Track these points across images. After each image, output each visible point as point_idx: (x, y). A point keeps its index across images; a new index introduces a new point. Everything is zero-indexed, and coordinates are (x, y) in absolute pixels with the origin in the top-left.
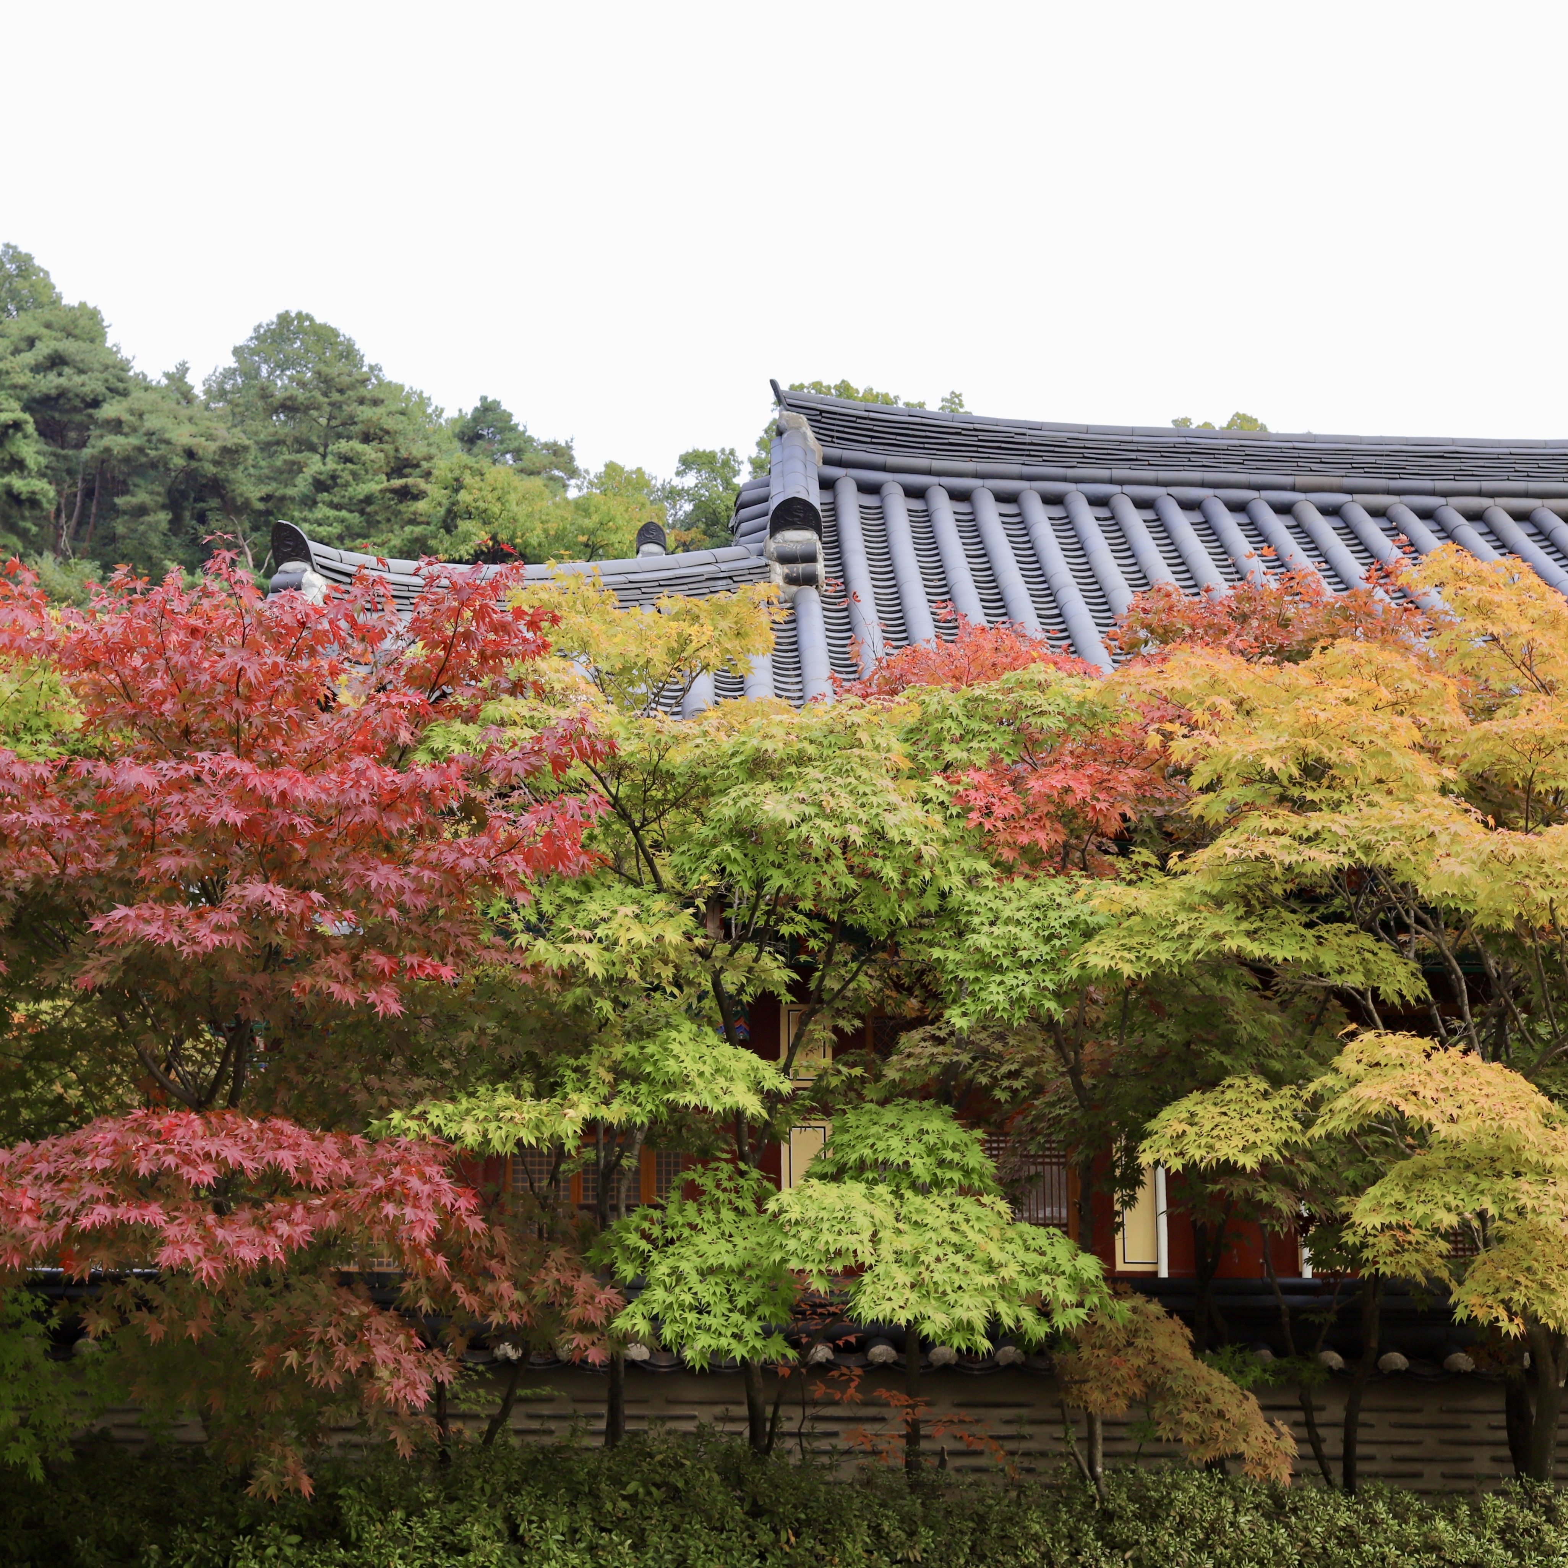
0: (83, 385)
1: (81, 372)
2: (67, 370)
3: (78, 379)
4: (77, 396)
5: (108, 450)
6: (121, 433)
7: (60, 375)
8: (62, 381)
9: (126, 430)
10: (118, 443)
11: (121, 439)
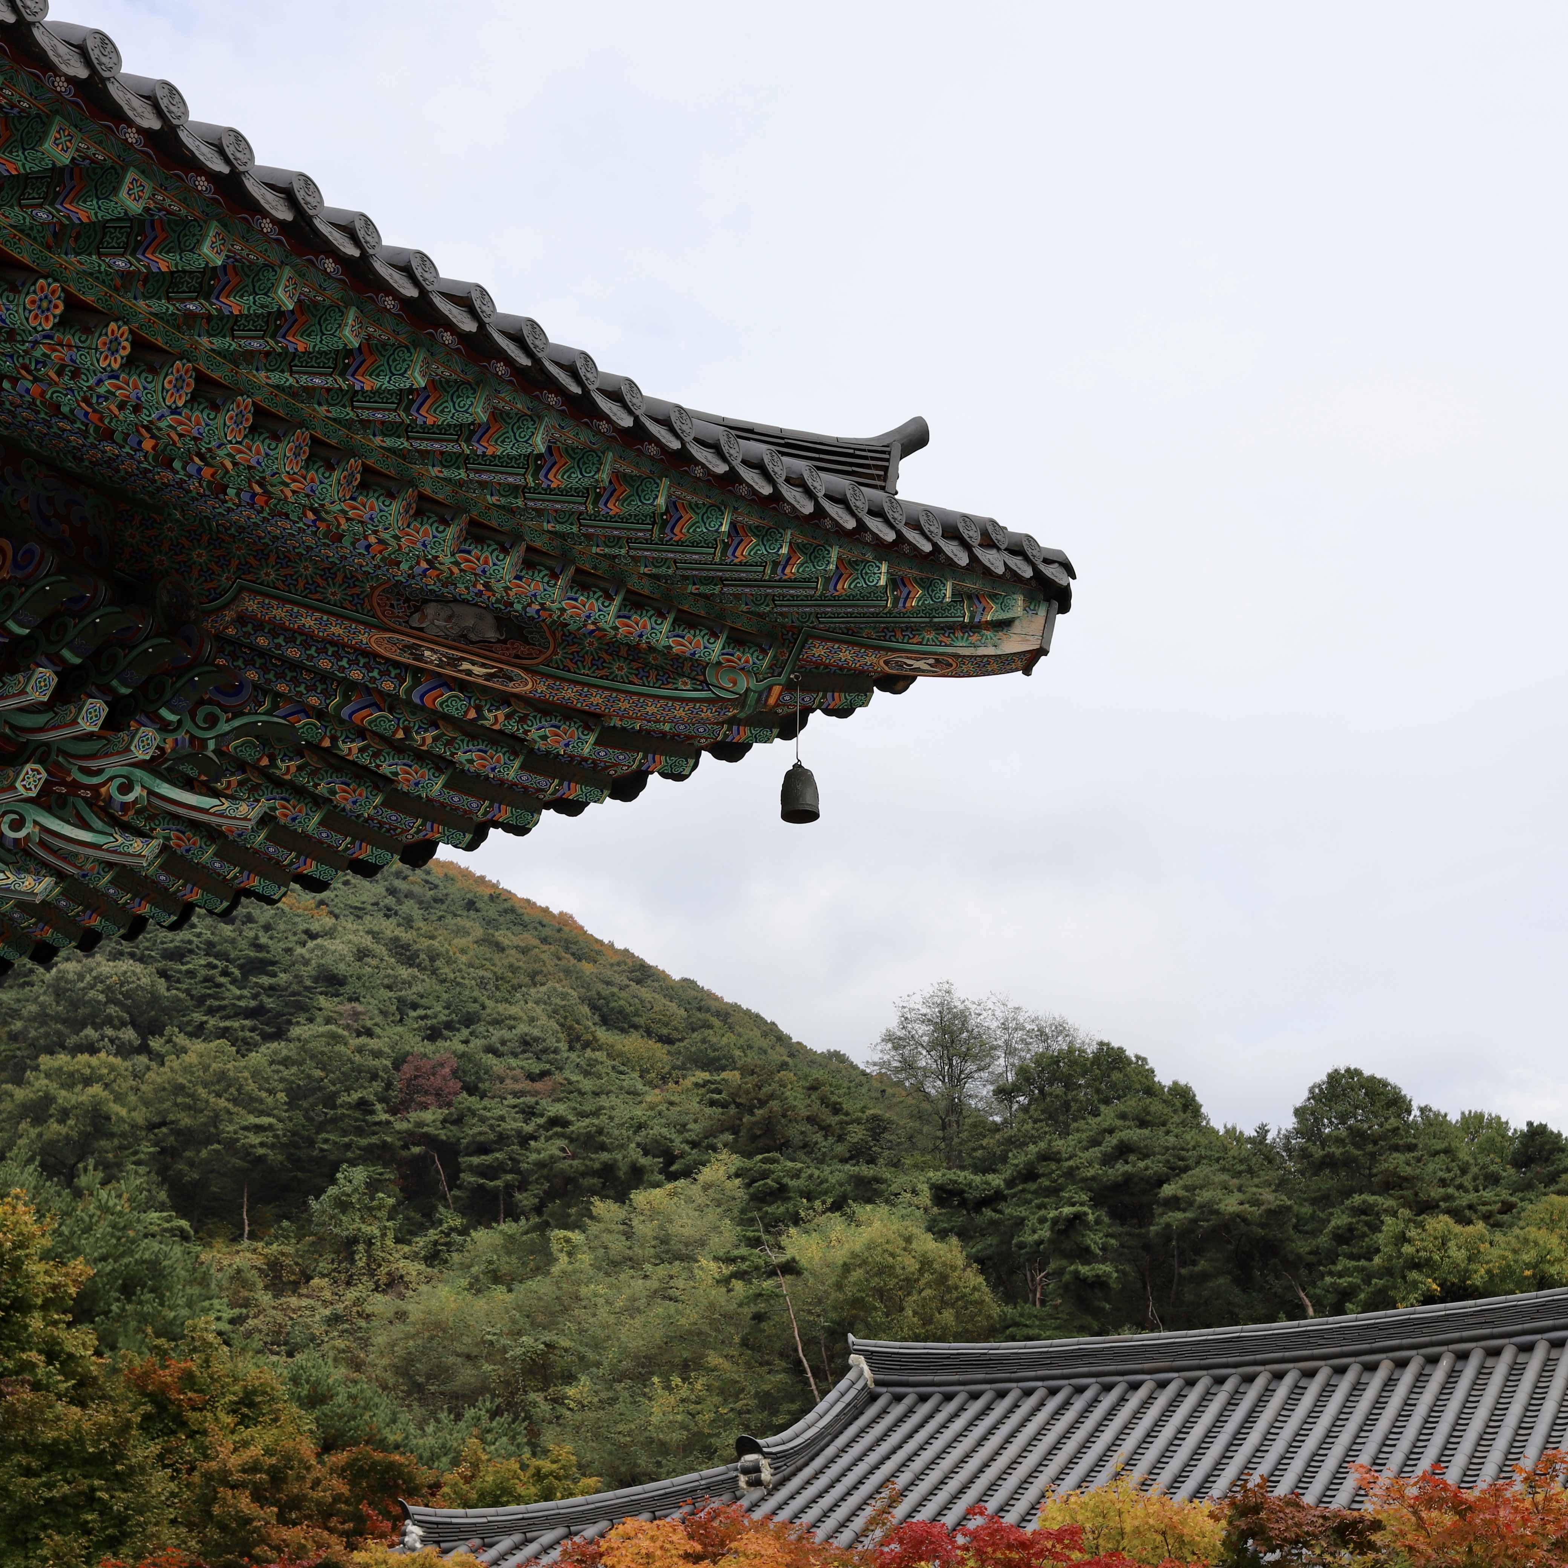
0: (1146, 1168)
1: (1146, 1156)
2: (1132, 1158)
3: (1141, 1164)
4: (1142, 1179)
5: (1168, 1225)
6: (1179, 1209)
7: (1127, 1162)
8: (1128, 1168)
9: (1183, 1205)
10: (1176, 1218)
11: (1179, 1215)
